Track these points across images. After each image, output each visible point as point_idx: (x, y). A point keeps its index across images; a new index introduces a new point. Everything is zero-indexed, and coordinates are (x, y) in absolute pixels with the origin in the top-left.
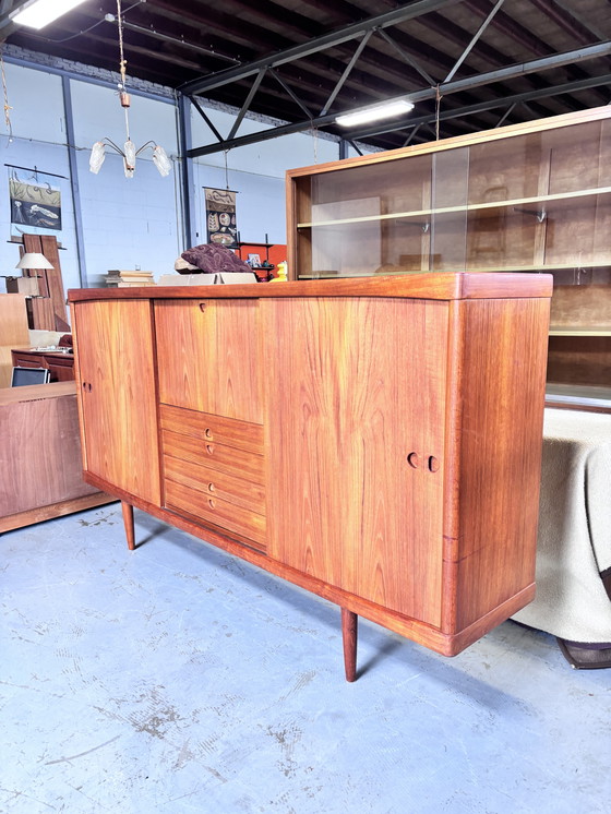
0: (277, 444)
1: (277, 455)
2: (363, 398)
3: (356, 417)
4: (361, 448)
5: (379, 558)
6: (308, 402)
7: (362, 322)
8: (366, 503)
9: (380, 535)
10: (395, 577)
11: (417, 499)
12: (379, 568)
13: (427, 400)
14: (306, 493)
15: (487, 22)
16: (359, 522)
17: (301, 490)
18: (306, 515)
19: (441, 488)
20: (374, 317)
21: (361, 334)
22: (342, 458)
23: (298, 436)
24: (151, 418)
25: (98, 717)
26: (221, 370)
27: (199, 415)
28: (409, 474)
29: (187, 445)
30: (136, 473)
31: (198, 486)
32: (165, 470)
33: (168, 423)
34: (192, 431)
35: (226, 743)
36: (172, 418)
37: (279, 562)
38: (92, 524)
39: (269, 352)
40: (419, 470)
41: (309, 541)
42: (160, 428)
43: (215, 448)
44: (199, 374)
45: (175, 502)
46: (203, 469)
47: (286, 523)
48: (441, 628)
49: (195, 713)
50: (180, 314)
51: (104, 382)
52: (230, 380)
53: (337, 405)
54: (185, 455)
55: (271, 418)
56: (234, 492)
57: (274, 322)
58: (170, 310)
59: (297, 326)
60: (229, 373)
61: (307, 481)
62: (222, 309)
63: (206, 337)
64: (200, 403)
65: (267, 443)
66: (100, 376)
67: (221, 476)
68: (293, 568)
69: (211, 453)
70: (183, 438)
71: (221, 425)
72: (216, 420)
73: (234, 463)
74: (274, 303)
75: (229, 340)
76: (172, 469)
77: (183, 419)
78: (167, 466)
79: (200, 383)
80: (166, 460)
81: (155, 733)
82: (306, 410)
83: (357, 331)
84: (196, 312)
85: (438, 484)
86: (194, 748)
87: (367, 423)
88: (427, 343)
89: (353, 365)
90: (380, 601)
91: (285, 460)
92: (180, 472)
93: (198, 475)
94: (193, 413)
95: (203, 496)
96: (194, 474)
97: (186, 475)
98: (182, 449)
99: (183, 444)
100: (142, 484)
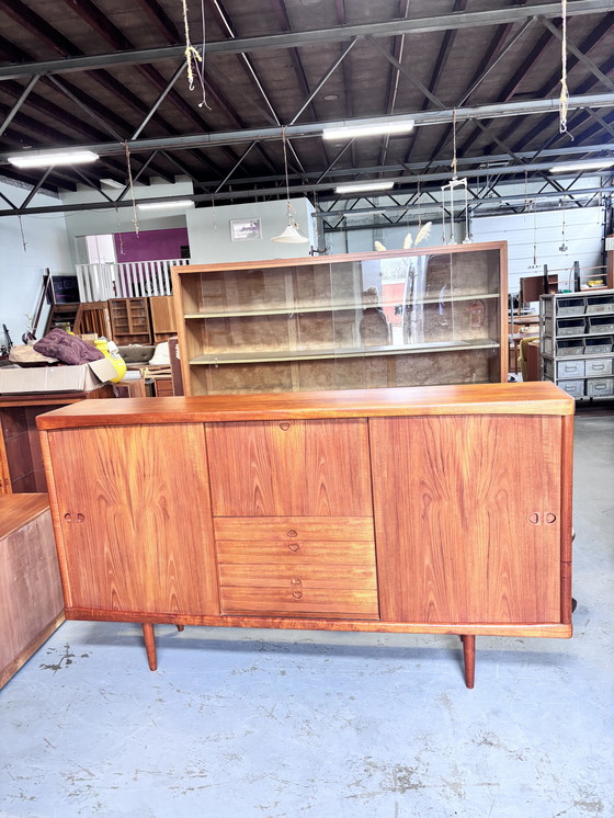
0: (392, 529)
1: (392, 538)
2: (488, 483)
3: (480, 497)
4: (486, 518)
5: (505, 590)
6: (429, 492)
7: (485, 432)
8: (491, 556)
9: (505, 575)
10: (519, 599)
11: (538, 543)
12: (504, 597)
13: (545, 479)
14: (427, 561)
15: (166, 92)
16: (484, 570)
17: (422, 560)
18: (429, 578)
19: (559, 532)
20: (496, 427)
21: (484, 439)
22: (466, 527)
23: (417, 519)
24: (203, 532)
25: (361, 801)
26: (310, 477)
27: (278, 519)
28: (531, 528)
29: (258, 550)
30: (173, 591)
31: (276, 583)
32: (221, 579)
33: (227, 534)
34: (267, 535)
35: (465, 765)
36: (232, 529)
37: (397, 621)
38: (63, 664)
39: (381, 458)
40: (539, 523)
41: (432, 597)
42: (215, 541)
43: (301, 545)
44: (279, 483)
45: (238, 605)
46: (283, 567)
47: (404, 589)
48: (562, 622)
49: (418, 759)
50: (250, 434)
51: (110, 509)
52: (323, 485)
53: (460, 490)
54: (257, 559)
55: (384, 510)
56: (329, 579)
57: (387, 434)
58: (233, 431)
59: (416, 436)
60: (322, 478)
61: (428, 551)
62: (312, 428)
63: (289, 450)
64: (279, 509)
65: (380, 530)
66: (103, 503)
67: (310, 568)
68: (414, 622)
69: (296, 550)
70: (252, 543)
71: (310, 524)
72: (303, 520)
73: (329, 554)
74: (388, 421)
75: (322, 452)
76: (232, 576)
77: (252, 527)
78: (224, 574)
79: (280, 491)
80: (222, 569)
81: (415, 787)
82: (427, 498)
83: (479, 437)
84: (275, 430)
85: (555, 530)
86: (452, 780)
87: (492, 500)
88: (545, 442)
89: (477, 462)
90: (506, 619)
91: (402, 540)
92: (246, 576)
93: (276, 573)
94: (268, 520)
95: (283, 591)
96: (270, 574)
97: (256, 577)
98: (250, 554)
99: (252, 550)
100: (185, 599)
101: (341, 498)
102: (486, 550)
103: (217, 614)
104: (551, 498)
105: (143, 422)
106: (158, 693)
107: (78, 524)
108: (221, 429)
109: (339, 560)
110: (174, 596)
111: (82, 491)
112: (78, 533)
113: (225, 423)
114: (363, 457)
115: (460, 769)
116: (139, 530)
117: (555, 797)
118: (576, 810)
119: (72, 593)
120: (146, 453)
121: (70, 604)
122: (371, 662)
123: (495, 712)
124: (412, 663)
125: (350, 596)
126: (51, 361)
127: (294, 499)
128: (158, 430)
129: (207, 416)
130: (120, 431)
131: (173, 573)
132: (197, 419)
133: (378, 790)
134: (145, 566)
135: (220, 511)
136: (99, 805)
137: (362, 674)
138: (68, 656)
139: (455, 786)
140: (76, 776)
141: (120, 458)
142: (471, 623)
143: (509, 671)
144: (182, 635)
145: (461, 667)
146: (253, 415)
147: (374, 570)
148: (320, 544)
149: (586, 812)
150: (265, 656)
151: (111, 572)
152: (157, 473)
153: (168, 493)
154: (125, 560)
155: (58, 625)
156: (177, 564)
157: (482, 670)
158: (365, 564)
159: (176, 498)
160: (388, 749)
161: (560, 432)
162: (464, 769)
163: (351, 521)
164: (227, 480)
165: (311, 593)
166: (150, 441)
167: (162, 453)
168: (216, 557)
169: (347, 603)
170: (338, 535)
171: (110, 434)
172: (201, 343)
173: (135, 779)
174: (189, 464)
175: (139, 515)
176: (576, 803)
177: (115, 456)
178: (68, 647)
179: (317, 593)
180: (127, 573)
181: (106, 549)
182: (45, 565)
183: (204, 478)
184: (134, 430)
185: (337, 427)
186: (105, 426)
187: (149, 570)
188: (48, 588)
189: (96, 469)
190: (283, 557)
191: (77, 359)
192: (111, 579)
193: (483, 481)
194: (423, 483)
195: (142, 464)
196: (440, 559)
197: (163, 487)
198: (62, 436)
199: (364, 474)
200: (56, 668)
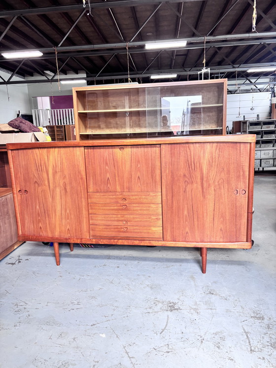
0: (169, 197)
1: (170, 202)
2: (215, 175)
3: (211, 182)
4: (213, 192)
5: (222, 226)
6: (187, 180)
7: (214, 151)
8: (216, 210)
9: (222, 219)
10: (228, 231)
11: (237, 204)
12: (221, 230)
13: (242, 173)
14: (186, 212)
16: (212, 217)
17: (183, 212)
18: (186, 220)
19: (247, 199)
20: (220, 148)
21: (214, 154)
22: (204, 196)
23: (181, 193)
24: (83, 199)
25: (151, 315)
26: (133, 173)
27: (118, 193)
28: (234, 197)
29: (108, 208)
30: (68, 227)
31: (116, 223)
32: (91, 221)
33: (94, 200)
34: (112, 201)
35: (200, 301)
36: (97, 198)
37: (171, 241)
38: (17, 263)
39: (166, 164)
40: (238, 195)
41: (187, 229)
42: (88, 203)
43: (128, 205)
44: (118, 177)
45: (98, 234)
46: (119, 216)
47: (174, 226)
48: (247, 241)
49: (179, 299)
50: (105, 152)
51: (40, 188)
52: (139, 177)
53: (202, 179)
54: (107, 212)
55: (166, 188)
56: (140, 221)
57: (169, 152)
58: (97, 151)
59: (182, 154)
60: (139, 174)
61: (186, 208)
62: (135, 150)
63: (124, 161)
64: (118, 189)
65: (164, 198)
66: (37, 185)
67: (132, 216)
68: (179, 241)
69: (126, 208)
70: (105, 205)
71: (132, 195)
72: (129, 194)
73: (141, 210)
74: (170, 146)
75: (139, 162)
76: (96, 220)
77: (106, 197)
78: (92, 219)
79: (119, 180)
80: (91, 217)
81: (177, 309)
82: (186, 183)
83: (211, 153)
84: (117, 150)
85: (245, 198)
86: (194, 307)
87: (217, 183)
88: (242, 155)
89: (210, 165)
90: (221, 240)
91: (174, 203)
92: (102, 220)
93: (116, 219)
94: (113, 194)
95: (119, 227)
96: (113, 219)
97: (107, 220)
98: (104, 209)
99: (105, 208)
100: (74, 231)
101: (147, 184)
102: (213, 207)
103: (88, 238)
104: (244, 182)
105: (56, 146)
106: (60, 274)
107: (24, 195)
108: (92, 150)
109: (145, 212)
110: (68, 229)
111: (27, 180)
112: (25, 199)
113: (94, 147)
114: (158, 164)
115: (198, 303)
116: (53, 198)
117: (242, 314)
118: (252, 320)
119: (21, 228)
120: (57, 161)
121: (20, 233)
122: (159, 263)
123: (215, 282)
124: (178, 264)
125: (150, 229)
126: (16, 130)
127: (125, 184)
128: (62, 149)
129: (85, 143)
130: (45, 150)
131: (68, 219)
132: (81, 145)
133: (159, 310)
134: (56, 215)
135: (91, 190)
136: (29, 315)
137: (154, 268)
138: (19, 260)
139: (195, 310)
140: (19, 304)
141: (45, 163)
142: (205, 242)
143: (222, 267)
144: (72, 253)
145: (200, 266)
146: (107, 143)
147: (161, 217)
148: (137, 205)
149: (256, 320)
150: (110, 261)
151: (39, 218)
152: (62, 171)
153: (67, 181)
154: (47, 212)
155: (15, 247)
156: (71, 215)
157: (209, 267)
158: (157, 214)
159: (71, 183)
160: (165, 295)
161: (249, 151)
162: (200, 303)
163: (151, 194)
164: (94, 175)
165: (132, 228)
166: (59, 155)
167: (64, 161)
168: (88, 211)
169: (148, 233)
170: (145, 201)
171: (41, 152)
172: (86, 127)
173: (47, 305)
174: (77, 166)
175: (53, 191)
176: (252, 317)
177: (43, 162)
178: (19, 256)
179: (135, 228)
180: (47, 219)
181: (38, 207)
182: (9, 218)
183: (83, 173)
184: (52, 150)
185: (146, 149)
186: (38, 148)
187: (57, 217)
188: (11, 229)
189: (34, 169)
190: (120, 211)
191: (28, 130)
192: (39, 221)
193: (212, 174)
194: (185, 175)
195: (55, 166)
196: (192, 212)
197: (65, 177)
198: (18, 153)
199: (158, 172)
200: (13, 264)
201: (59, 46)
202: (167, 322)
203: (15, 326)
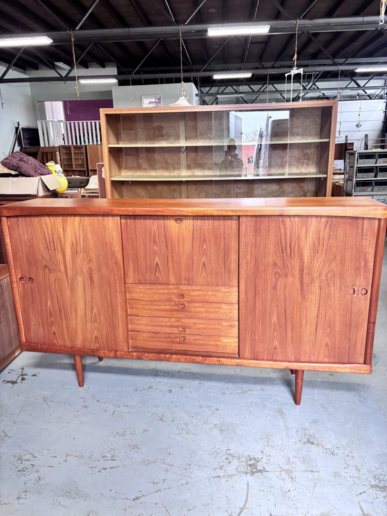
0: (250, 295)
1: (250, 302)
2: (322, 265)
3: (315, 275)
4: (318, 291)
5: (327, 339)
6: (279, 271)
7: (322, 229)
8: (320, 316)
9: (328, 330)
10: (337, 347)
11: (353, 309)
12: (327, 345)
13: (363, 264)
14: (274, 319)
16: (314, 326)
17: (271, 318)
18: (275, 330)
19: (368, 302)
20: (331, 226)
21: (322, 234)
22: (303, 296)
23: (269, 290)
24: (118, 294)
25: (223, 481)
26: (195, 258)
27: (172, 287)
28: (349, 298)
29: (156, 307)
30: (96, 333)
31: (168, 330)
32: (130, 326)
33: (135, 296)
34: (163, 297)
35: (295, 457)
36: (139, 292)
37: (251, 359)
38: (19, 381)
39: (247, 245)
40: (355, 295)
41: (276, 343)
42: (126, 300)
43: (186, 305)
44: (173, 261)
45: (141, 344)
46: (173, 320)
47: (257, 337)
48: (365, 363)
49: (262, 452)
50: (153, 225)
51: (53, 274)
52: (204, 263)
53: (301, 270)
54: (154, 313)
55: (246, 282)
56: (205, 329)
57: (252, 229)
58: (140, 223)
59: (273, 231)
60: (204, 259)
61: (275, 312)
62: (199, 222)
63: (181, 239)
64: (172, 279)
65: (242, 296)
66: (47, 270)
67: (192, 321)
68: (262, 360)
69: (183, 308)
70: (152, 302)
71: (194, 290)
72: (189, 288)
73: (206, 312)
74: (253, 219)
75: (204, 240)
76: (137, 324)
77: (153, 291)
78: (132, 323)
79: (173, 267)
80: (131, 319)
81: (261, 471)
82: (277, 275)
83: (318, 232)
84: (171, 223)
85: (366, 300)
86: (286, 467)
87: (323, 277)
88: (364, 237)
89: (315, 250)
90: (326, 360)
91: (258, 304)
92: (147, 325)
93: (168, 324)
94: (164, 287)
95: (173, 336)
96: (164, 324)
97: (154, 326)
98: (151, 309)
99: (152, 307)
100: (105, 340)
101: (217, 274)
102: (316, 312)
103: (126, 350)
104: (366, 277)
105: (76, 213)
106: (84, 402)
107: (29, 285)
108: (132, 221)
109: (213, 316)
110: (96, 337)
111: (32, 261)
112: (29, 291)
113: (135, 217)
114: (234, 245)
115: (292, 460)
116: (72, 290)
117: (357, 481)
118: (373, 491)
119: (25, 332)
120: (78, 236)
121: (24, 340)
122: (230, 385)
123: (315, 422)
124: (259, 387)
125: (219, 341)
126: (13, 173)
127: (183, 273)
128: (86, 219)
129: (122, 211)
130: (59, 219)
131: (96, 321)
132: (115, 212)
133: (235, 473)
134: (76, 316)
135: (130, 280)
136: (39, 478)
137: (224, 394)
138: (22, 375)
139: (288, 472)
140: (24, 458)
141: (59, 238)
142: (302, 362)
143: (324, 394)
144: (102, 363)
146: (156, 211)
147: (237, 323)
148: (200, 305)
149: (379, 493)
150: (158, 379)
151: (52, 319)
152: (86, 250)
153: (94, 265)
154: (63, 311)
155: (17, 354)
156: (99, 315)
157: (306, 393)
158: (231, 320)
159: (99, 270)
160: (241, 444)
161: (376, 231)
162: (295, 460)
163: (223, 289)
164: (136, 257)
165: (192, 338)
166: (81, 227)
167: (89, 236)
168: (126, 311)
169: (216, 345)
170: (215, 299)
171: (52, 221)
172: (120, 167)
173: (66, 461)
174: (109, 245)
175: (73, 280)
176: (372, 486)
177: (55, 237)
178: (23, 369)
179: (196, 338)
180: (64, 320)
181: (49, 303)
182: (6, 313)
183: (119, 256)
184: (70, 219)
185: (216, 223)
186: (48, 215)
187: (79, 319)
188: (9, 329)
189: (42, 246)
190: (173, 313)
191: (32, 173)
192: (52, 324)
193: (318, 264)
194: (275, 264)
195: (75, 244)
196: (284, 317)
197: (90, 261)
198: (18, 221)
199: (234, 257)
200: (14, 383)
201: (77, 28)
202: (247, 496)
203: (18, 498)
